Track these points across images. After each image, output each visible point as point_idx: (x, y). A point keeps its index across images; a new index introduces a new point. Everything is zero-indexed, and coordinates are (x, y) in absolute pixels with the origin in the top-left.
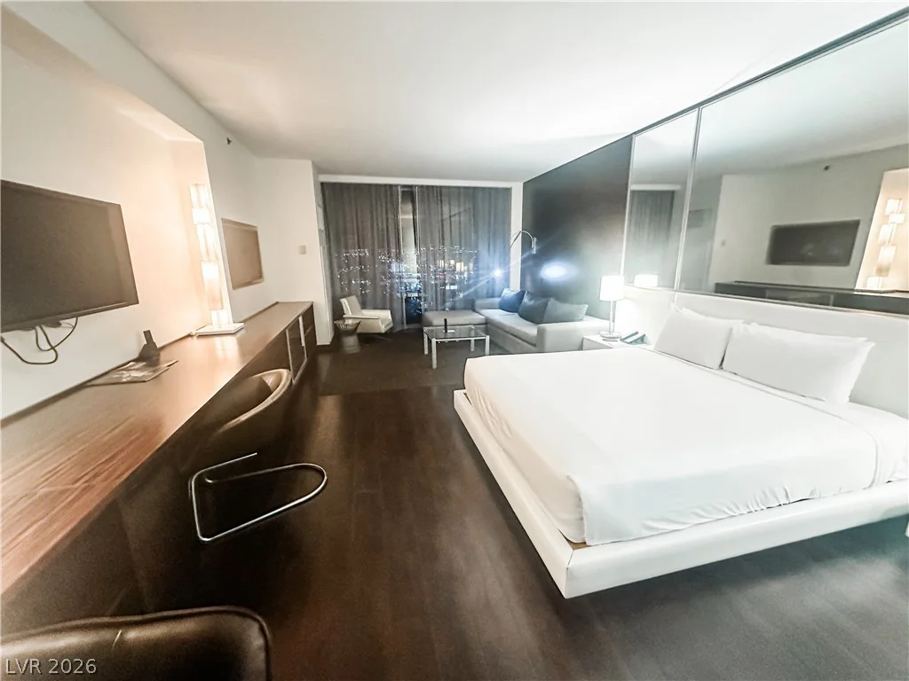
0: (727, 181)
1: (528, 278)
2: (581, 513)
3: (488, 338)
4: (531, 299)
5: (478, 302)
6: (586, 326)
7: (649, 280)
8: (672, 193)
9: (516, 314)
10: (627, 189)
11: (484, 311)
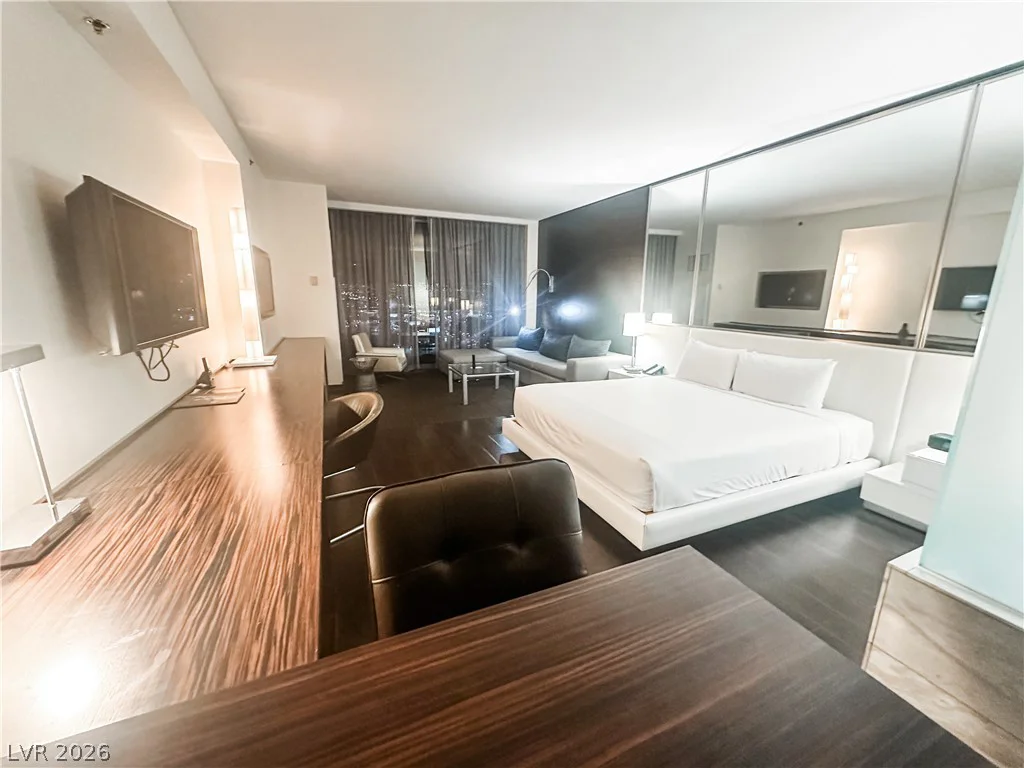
0: (721, 229)
1: (545, 317)
2: (652, 486)
3: (517, 373)
4: (552, 337)
5: (496, 341)
6: (610, 361)
7: (665, 318)
8: (676, 237)
9: (537, 353)
10: (645, 234)
11: (502, 350)
